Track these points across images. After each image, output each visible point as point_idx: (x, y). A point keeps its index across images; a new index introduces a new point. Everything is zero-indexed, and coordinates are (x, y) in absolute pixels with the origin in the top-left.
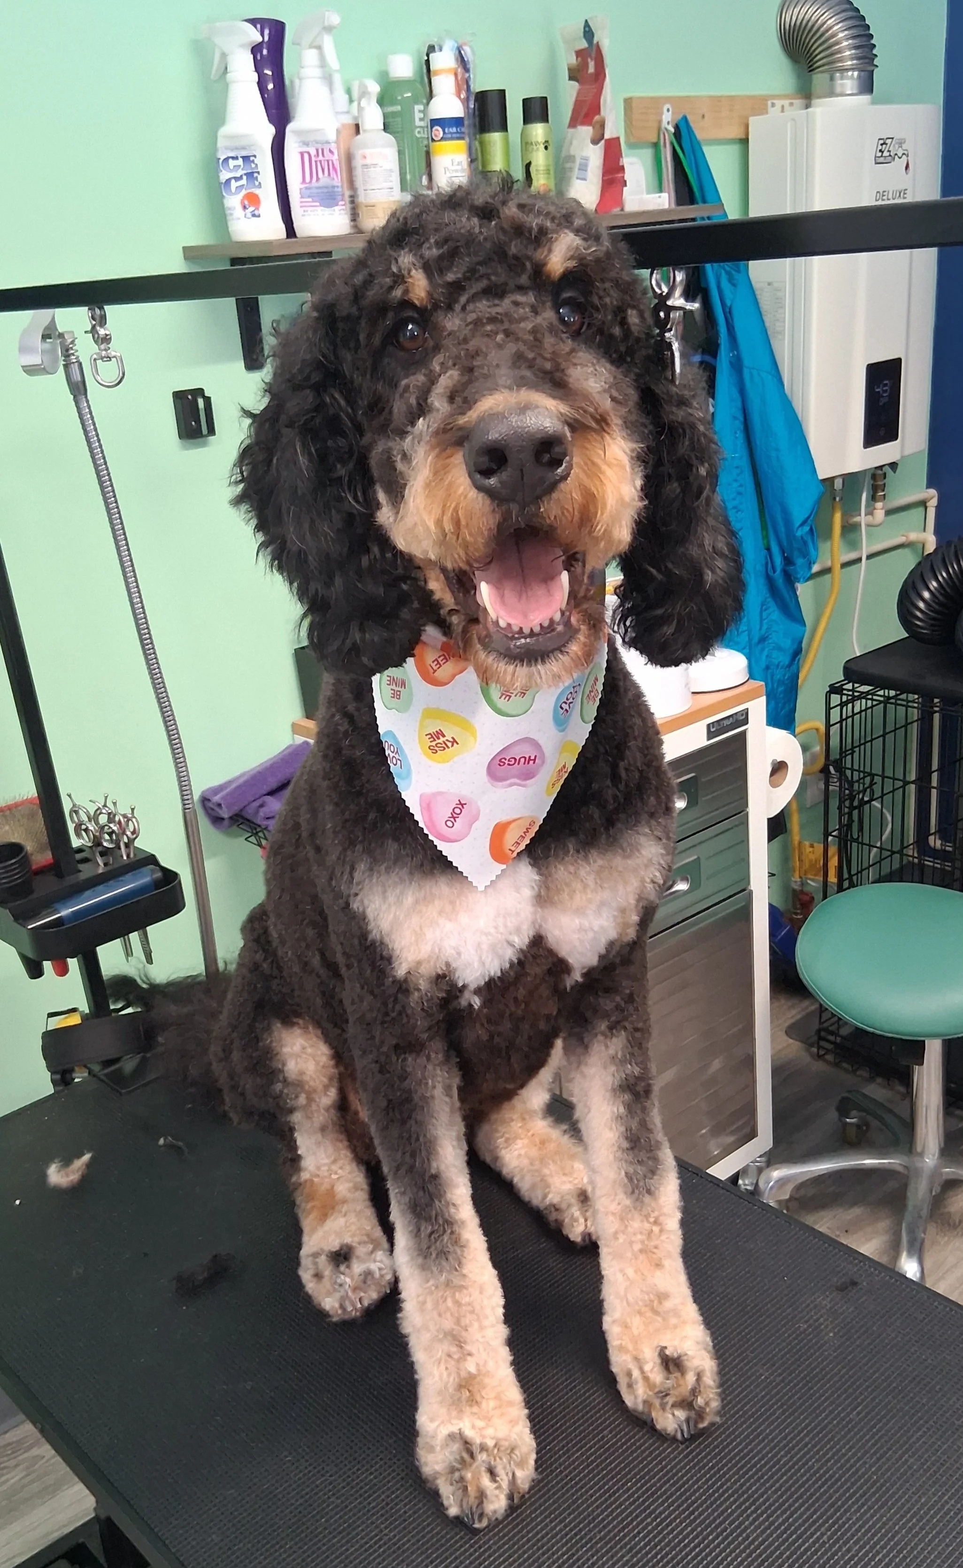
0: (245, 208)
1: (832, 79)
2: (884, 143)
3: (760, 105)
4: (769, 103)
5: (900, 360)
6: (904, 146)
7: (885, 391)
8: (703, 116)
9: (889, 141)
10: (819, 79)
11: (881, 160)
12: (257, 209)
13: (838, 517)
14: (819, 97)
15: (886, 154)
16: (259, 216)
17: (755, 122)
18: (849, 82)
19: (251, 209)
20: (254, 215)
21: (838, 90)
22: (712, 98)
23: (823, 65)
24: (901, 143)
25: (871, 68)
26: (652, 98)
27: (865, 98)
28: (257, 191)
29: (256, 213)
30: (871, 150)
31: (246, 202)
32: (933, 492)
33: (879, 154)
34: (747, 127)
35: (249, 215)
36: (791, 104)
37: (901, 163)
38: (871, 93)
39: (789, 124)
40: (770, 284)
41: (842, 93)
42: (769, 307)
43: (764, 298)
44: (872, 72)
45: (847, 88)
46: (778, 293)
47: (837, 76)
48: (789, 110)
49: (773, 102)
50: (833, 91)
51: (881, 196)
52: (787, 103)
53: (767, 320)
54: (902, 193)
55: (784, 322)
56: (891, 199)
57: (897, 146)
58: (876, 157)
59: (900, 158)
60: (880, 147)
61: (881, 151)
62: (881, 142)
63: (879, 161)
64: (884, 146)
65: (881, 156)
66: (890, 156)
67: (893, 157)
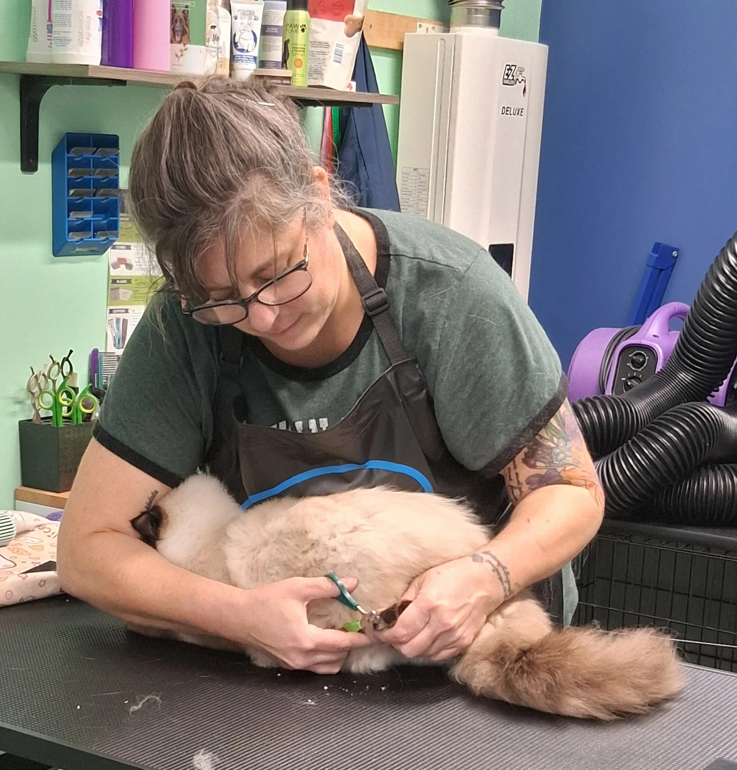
2: (510, 69)
3: (411, 25)
4: (418, 24)
5: (512, 246)
6: (523, 74)
8: (371, 27)
9: (513, 68)
10: (457, 11)
11: (507, 82)
14: (456, 26)
15: (511, 77)
17: (408, 38)
22: (378, 12)
23: (459, 1)
24: (521, 71)
25: (499, 8)
27: (493, 31)
30: (500, 73)
33: (506, 77)
34: (402, 44)
36: (435, 28)
37: (520, 87)
38: (499, 27)
39: (439, 43)
40: (415, 170)
41: (476, 24)
42: (414, 188)
43: (409, 181)
44: (500, 11)
45: (480, 21)
46: (423, 179)
47: (473, 10)
48: (431, 32)
49: (421, 23)
50: (469, 22)
51: (506, 110)
52: (430, 26)
53: (411, 199)
54: (520, 111)
55: (427, 202)
56: (512, 115)
57: (518, 72)
58: (504, 79)
59: (520, 82)
60: (507, 72)
61: (507, 74)
62: (508, 67)
63: (505, 82)
64: (510, 71)
65: (507, 79)
66: (513, 80)
67: (515, 81)
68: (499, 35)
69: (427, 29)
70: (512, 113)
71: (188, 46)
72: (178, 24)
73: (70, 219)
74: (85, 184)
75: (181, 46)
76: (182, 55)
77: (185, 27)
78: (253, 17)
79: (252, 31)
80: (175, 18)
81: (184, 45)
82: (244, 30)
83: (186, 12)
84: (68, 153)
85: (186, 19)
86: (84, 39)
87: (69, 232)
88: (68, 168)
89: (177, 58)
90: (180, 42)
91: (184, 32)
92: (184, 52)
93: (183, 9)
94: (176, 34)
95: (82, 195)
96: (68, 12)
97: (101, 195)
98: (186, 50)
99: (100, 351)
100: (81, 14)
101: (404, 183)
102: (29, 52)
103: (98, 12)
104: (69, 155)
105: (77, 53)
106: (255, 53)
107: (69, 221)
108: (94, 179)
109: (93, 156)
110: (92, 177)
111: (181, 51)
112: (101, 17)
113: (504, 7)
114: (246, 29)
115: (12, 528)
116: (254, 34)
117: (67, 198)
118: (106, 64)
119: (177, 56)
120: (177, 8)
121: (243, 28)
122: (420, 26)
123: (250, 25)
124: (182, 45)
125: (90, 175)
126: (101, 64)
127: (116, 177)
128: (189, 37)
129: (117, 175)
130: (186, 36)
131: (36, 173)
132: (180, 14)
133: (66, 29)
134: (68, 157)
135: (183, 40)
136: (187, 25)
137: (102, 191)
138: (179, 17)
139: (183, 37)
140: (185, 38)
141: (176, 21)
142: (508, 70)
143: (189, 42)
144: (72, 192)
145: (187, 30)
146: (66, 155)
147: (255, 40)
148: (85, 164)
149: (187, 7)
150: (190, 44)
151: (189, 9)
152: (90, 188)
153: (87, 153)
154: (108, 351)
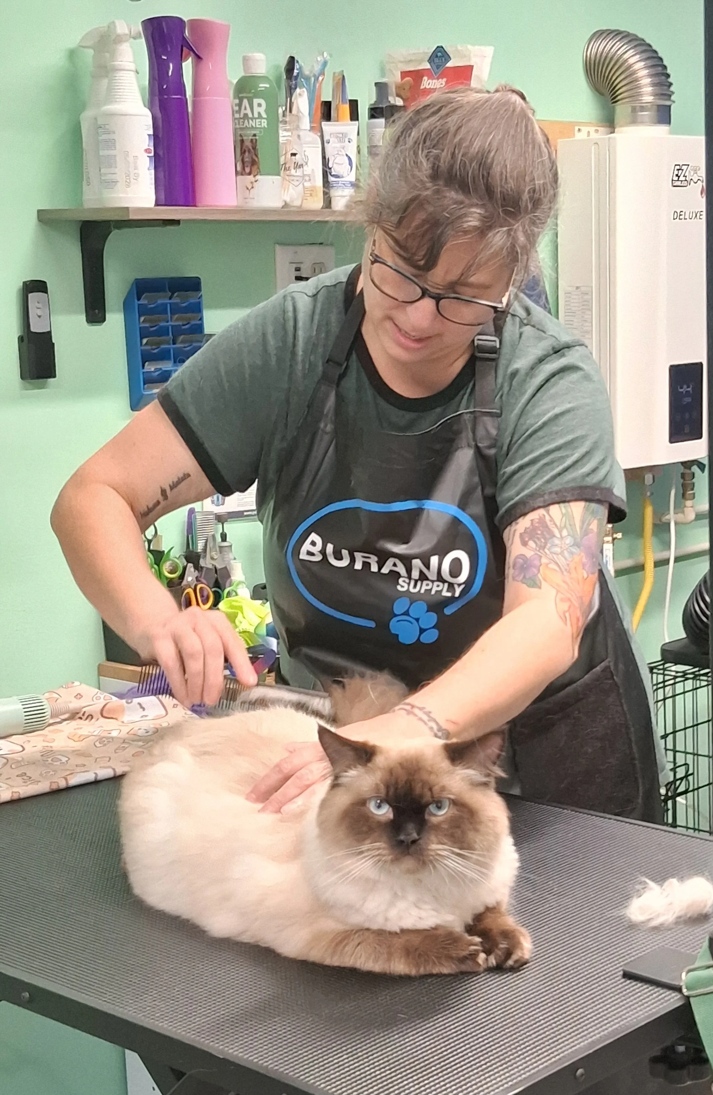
2: (681, 169)
3: (567, 130)
4: (577, 128)
5: (700, 364)
6: (699, 173)
7: (688, 392)
9: (685, 168)
10: (621, 110)
11: (678, 183)
13: (649, 511)
14: (621, 126)
15: (682, 178)
17: (563, 145)
23: (622, 99)
24: (696, 170)
25: (668, 103)
27: (663, 129)
30: (669, 174)
33: (676, 178)
36: (597, 131)
37: (695, 187)
38: (669, 122)
39: (593, 147)
40: (577, 288)
41: (642, 123)
42: (577, 308)
43: (572, 301)
44: (670, 106)
45: (646, 119)
46: (586, 297)
47: (638, 108)
48: (594, 136)
49: (580, 128)
50: (634, 121)
51: (678, 215)
52: (592, 129)
53: (575, 320)
54: (698, 215)
55: (592, 322)
56: (688, 219)
57: (692, 173)
58: (672, 180)
59: (696, 183)
60: (676, 172)
61: (677, 175)
62: (678, 167)
63: (675, 185)
64: (680, 171)
65: (678, 180)
66: (686, 180)
67: (689, 182)
68: (671, 133)
69: (589, 132)
70: (687, 217)
71: (258, 177)
72: (247, 154)
73: (145, 370)
74: (163, 332)
75: (251, 178)
76: (253, 188)
77: (254, 157)
78: (347, 140)
79: (347, 155)
80: (244, 148)
81: (255, 176)
82: (338, 154)
83: (254, 141)
84: (139, 300)
85: (254, 148)
86: (132, 180)
87: (144, 384)
88: (140, 317)
89: (248, 191)
90: (250, 174)
91: (254, 163)
92: (255, 184)
93: (250, 138)
94: (245, 165)
95: (158, 344)
96: (111, 152)
97: (182, 342)
98: (256, 181)
99: (196, 510)
100: (127, 154)
101: (567, 303)
102: (85, 197)
103: (147, 151)
104: (141, 302)
105: (125, 195)
106: (352, 177)
107: (143, 372)
108: (172, 326)
109: (170, 301)
110: (170, 323)
111: (252, 183)
112: (152, 154)
113: (674, 102)
114: (340, 153)
115: (44, 713)
116: (350, 159)
117: (139, 348)
118: (163, 203)
119: (248, 189)
120: (245, 138)
121: (337, 152)
122: (579, 130)
123: (343, 148)
124: (252, 176)
125: (168, 322)
126: (157, 204)
127: (200, 322)
128: (258, 168)
129: (201, 319)
130: (255, 167)
131: (104, 324)
132: (248, 144)
133: (112, 170)
134: (139, 305)
135: (253, 172)
136: (257, 156)
137: (181, 337)
138: (247, 147)
139: (253, 169)
140: (255, 168)
141: (245, 152)
142: (678, 170)
143: (259, 173)
144: (145, 341)
145: (256, 159)
146: (137, 303)
147: (351, 164)
148: (162, 310)
149: (255, 135)
150: (261, 175)
151: (257, 138)
152: (168, 335)
153: (163, 299)
154: (204, 510)
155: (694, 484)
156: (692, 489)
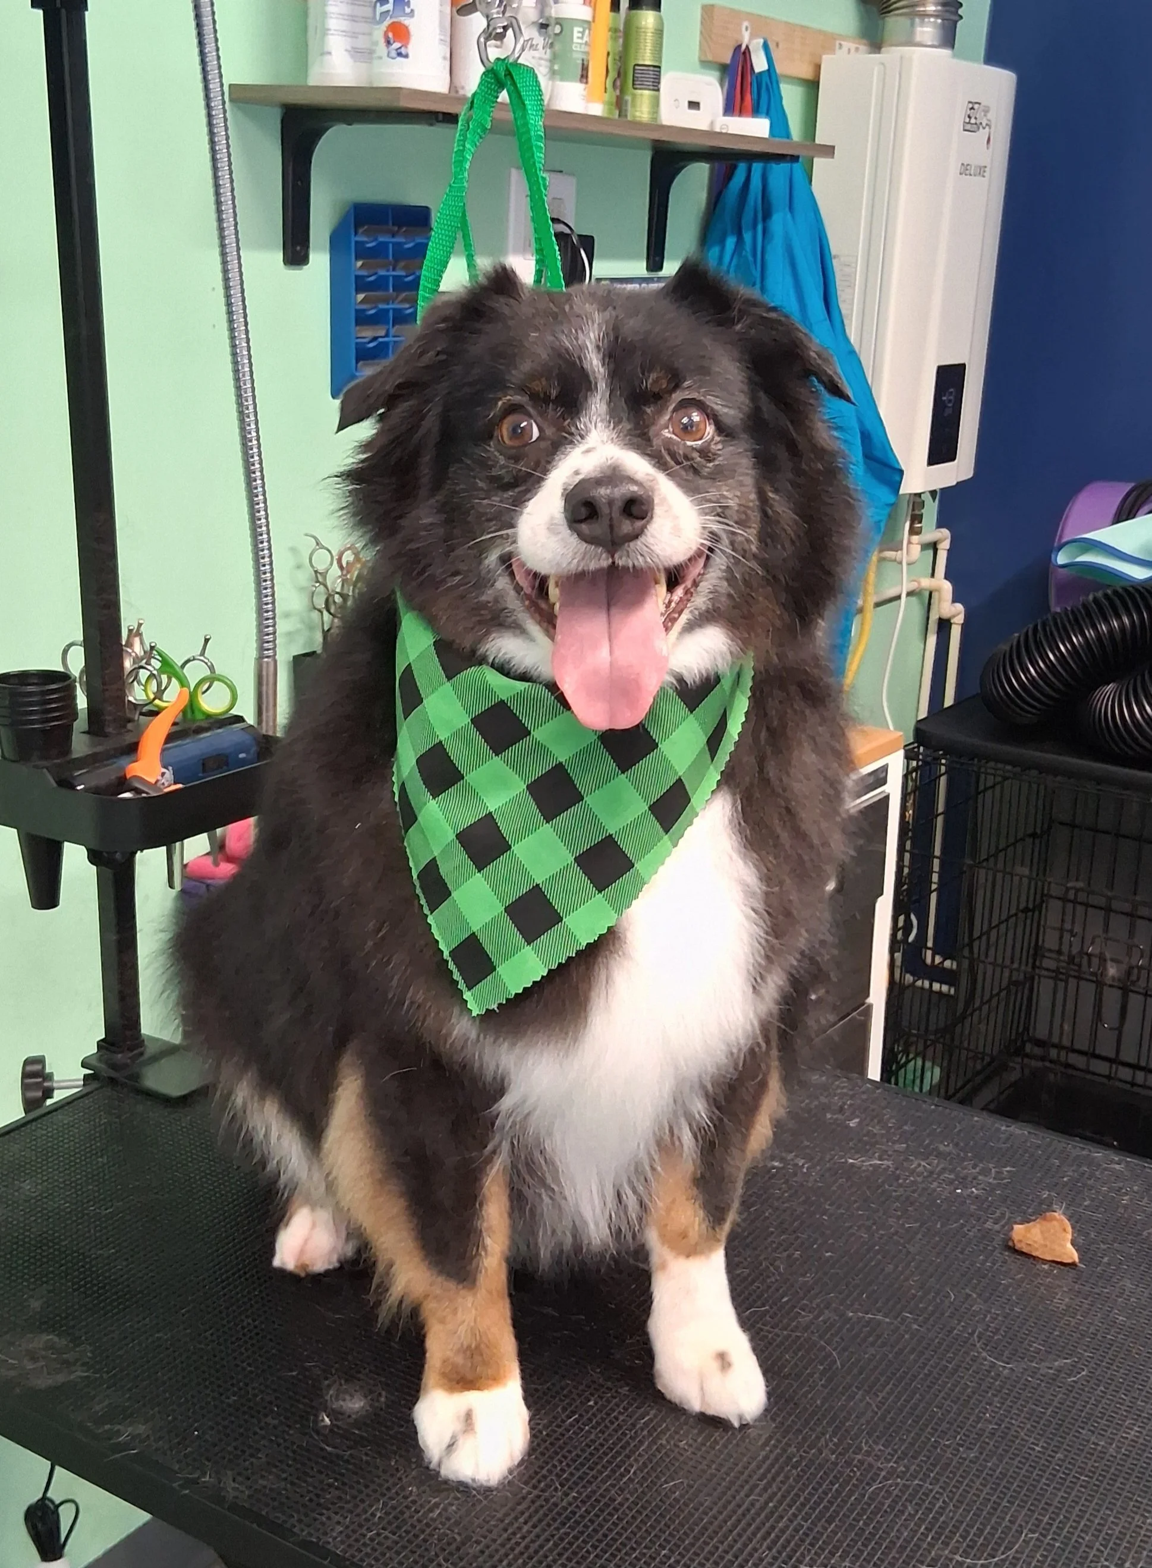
0: (388, 43)
1: (912, 25)
2: (972, 108)
3: (829, 42)
4: (837, 42)
5: (964, 365)
6: (988, 115)
7: (950, 401)
8: (779, 45)
9: (976, 106)
10: (894, 23)
11: (968, 127)
12: (405, 45)
15: (973, 121)
16: (406, 56)
17: (828, 63)
18: (927, 31)
19: (397, 45)
20: (400, 55)
21: (918, 38)
22: (787, 23)
23: (898, 9)
24: (986, 111)
25: (955, 18)
26: (732, 10)
27: (946, 52)
28: (406, 21)
29: (403, 51)
30: (960, 113)
31: (390, 35)
32: (945, 533)
33: (967, 120)
34: (818, 67)
35: (394, 54)
36: (858, 47)
37: (983, 134)
38: (953, 46)
39: (876, 69)
41: (922, 44)
44: (957, 21)
46: (847, 270)
48: (856, 54)
49: (841, 42)
51: (965, 169)
52: (853, 46)
54: (982, 171)
55: (852, 304)
56: (973, 176)
57: (983, 113)
58: (965, 122)
59: (984, 128)
60: (968, 112)
61: (969, 116)
62: (970, 106)
63: (966, 128)
64: (972, 111)
65: (968, 123)
66: (976, 124)
67: (978, 125)
68: (954, 56)
69: (850, 50)
70: (971, 172)
73: (359, 340)
74: (382, 284)
84: (356, 234)
87: (357, 361)
88: (356, 259)
95: (375, 302)
97: (402, 301)
104: (358, 239)
108: (393, 277)
109: (393, 240)
110: (391, 273)
113: (961, 17)
117: (353, 306)
122: (841, 45)
125: (388, 270)
131: (305, 267)
134: (356, 242)
142: (970, 109)
144: (361, 296)
146: (354, 239)
148: (382, 252)
152: (387, 289)
153: (384, 236)
155: (922, 515)
156: (920, 522)
